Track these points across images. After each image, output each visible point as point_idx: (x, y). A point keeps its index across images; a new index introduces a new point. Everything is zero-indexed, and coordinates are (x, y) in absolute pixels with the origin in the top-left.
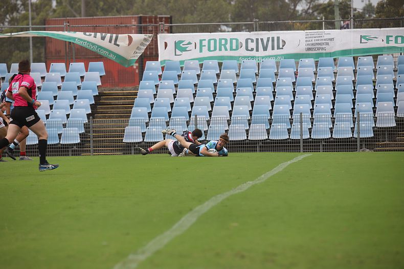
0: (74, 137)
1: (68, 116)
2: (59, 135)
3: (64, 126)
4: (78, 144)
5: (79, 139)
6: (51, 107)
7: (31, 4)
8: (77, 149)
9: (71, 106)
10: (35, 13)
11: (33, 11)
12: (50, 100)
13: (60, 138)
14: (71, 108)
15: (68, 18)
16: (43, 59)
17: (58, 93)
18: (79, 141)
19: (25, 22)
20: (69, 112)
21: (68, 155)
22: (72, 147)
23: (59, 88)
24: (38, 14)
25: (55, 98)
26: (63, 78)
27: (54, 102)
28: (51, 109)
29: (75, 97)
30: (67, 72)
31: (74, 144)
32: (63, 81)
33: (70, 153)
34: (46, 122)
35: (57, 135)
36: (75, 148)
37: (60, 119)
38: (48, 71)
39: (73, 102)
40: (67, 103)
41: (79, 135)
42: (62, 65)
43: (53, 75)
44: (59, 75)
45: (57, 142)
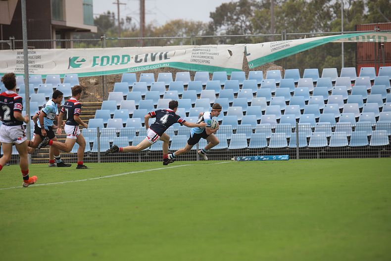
0: (383, 139)
1: (377, 118)
2: (368, 137)
3: (374, 128)
4: (388, 146)
5: (388, 141)
6: (361, 110)
7: (344, 11)
8: (387, 151)
9: (381, 109)
10: (347, 20)
11: (345, 17)
12: (359, 103)
13: (369, 141)
14: (381, 111)
15: (379, 23)
16: (354, 64)
17: (367, 97)
18: (388, 143)
19: (338, 28)
20: (379, 114)
21: (377, 157)
22: (381, 149)
23: (369, 91)
24: (350, 21)
25: (365, 101)
26: (372, 82)
27: (363, 106)
28: (361, 112)
29: (384, 100)
30: (377, 75)
31: (383, 146)
32: (372, 85)
33: (379, 155)
34: (355, 125)
35: (367, 138)
36: (384, 150)
37: (370, 122)
38: (358, 76)
39: (383, 105)
40: (376, 106)
41: (388, 138)
42: (372, 69)
43: (363, 79)
44: (369, 79)
45: (367, 144)
